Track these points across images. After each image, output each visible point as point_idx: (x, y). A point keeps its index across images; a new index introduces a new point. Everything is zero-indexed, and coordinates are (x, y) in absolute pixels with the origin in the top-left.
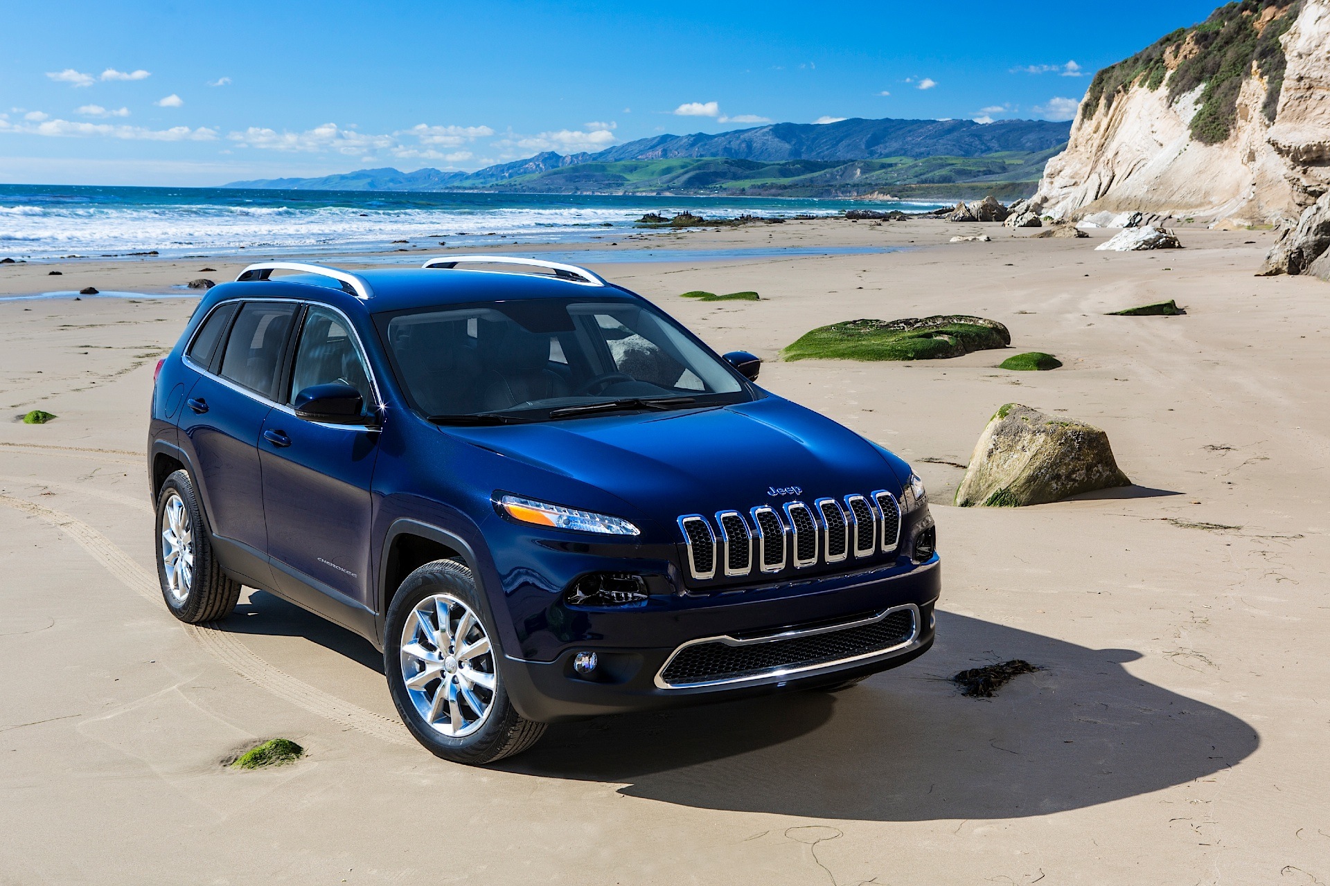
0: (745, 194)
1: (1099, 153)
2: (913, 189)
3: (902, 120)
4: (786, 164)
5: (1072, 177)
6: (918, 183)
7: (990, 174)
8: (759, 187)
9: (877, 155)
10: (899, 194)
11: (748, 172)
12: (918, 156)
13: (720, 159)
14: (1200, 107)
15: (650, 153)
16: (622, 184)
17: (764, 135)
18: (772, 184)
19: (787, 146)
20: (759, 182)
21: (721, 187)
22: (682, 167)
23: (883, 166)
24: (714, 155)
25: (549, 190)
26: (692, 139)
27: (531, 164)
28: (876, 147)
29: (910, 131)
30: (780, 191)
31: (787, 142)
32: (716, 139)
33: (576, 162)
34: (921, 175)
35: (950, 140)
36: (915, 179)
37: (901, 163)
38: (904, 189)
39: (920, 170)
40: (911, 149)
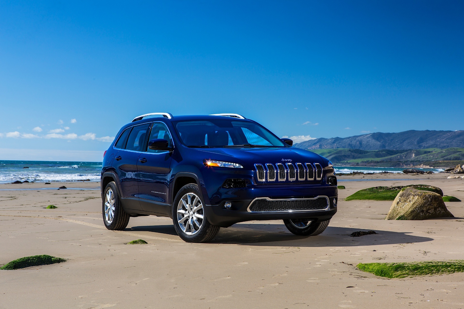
2: (440, 163)
3: (435, 131)
4: (378, 151)
6: (443, 160)
8: (365, 162)
9: (423, 147)
10: (434, 165)
11: (360, 155)
12: (442, 148)
13: (347, 149)
15: (314, 146)
17: (368, 138)
18: (372, 160)
19: (379, 143)
20: (365, 160)
21: (347, 162)
22: (329, 153)
23: (426, 152)
24: (344, 147)
26: (333, 140)
28: (422, 144)
29: (438, 136)
31: (379, 141)
32: (345, 140)
34: (444, 156)
35: (458, 140)
36: (442, 159)
37: (434, 151)
38: (436, 163)
39: (444, 154)
40: (440, 144)
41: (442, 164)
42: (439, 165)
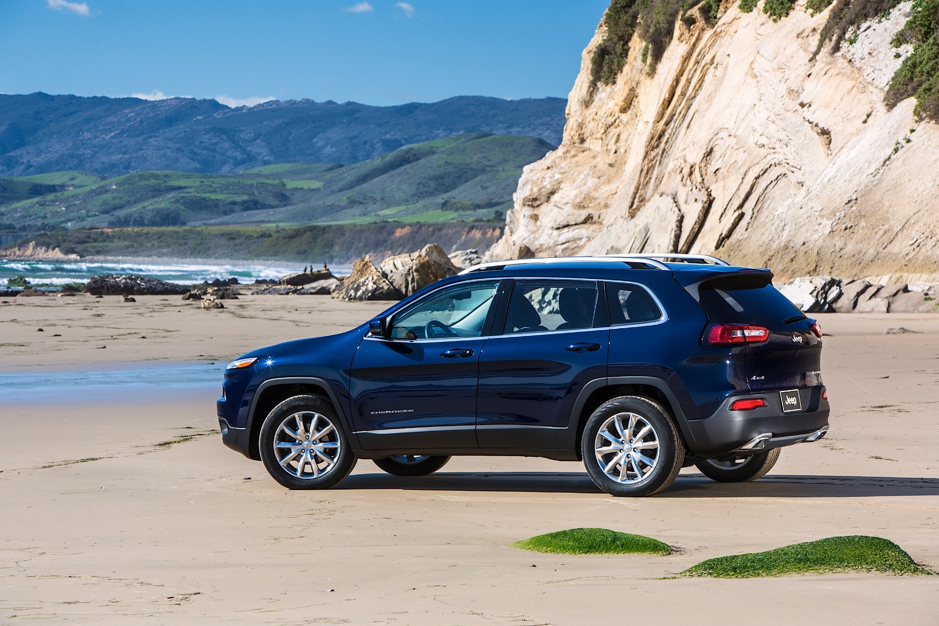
1: (653, 154)
2: (108, 238)
3: (72, 97)
5: (581, 206)
7: (256, 208)
9: (22, 167)
10: (80, 247)
12: (104, 172)
14: (907, 50)
23: (37, 190)
28: (19, 152)
29: (88, 120)
34: (115, 209)
35: (170, 139)
36: (107, 218)
37: (73, 185)
38: (89, 237)
39: (114, 199)
40: (93, 156)
41: (116, 240)
42: (102, 244)
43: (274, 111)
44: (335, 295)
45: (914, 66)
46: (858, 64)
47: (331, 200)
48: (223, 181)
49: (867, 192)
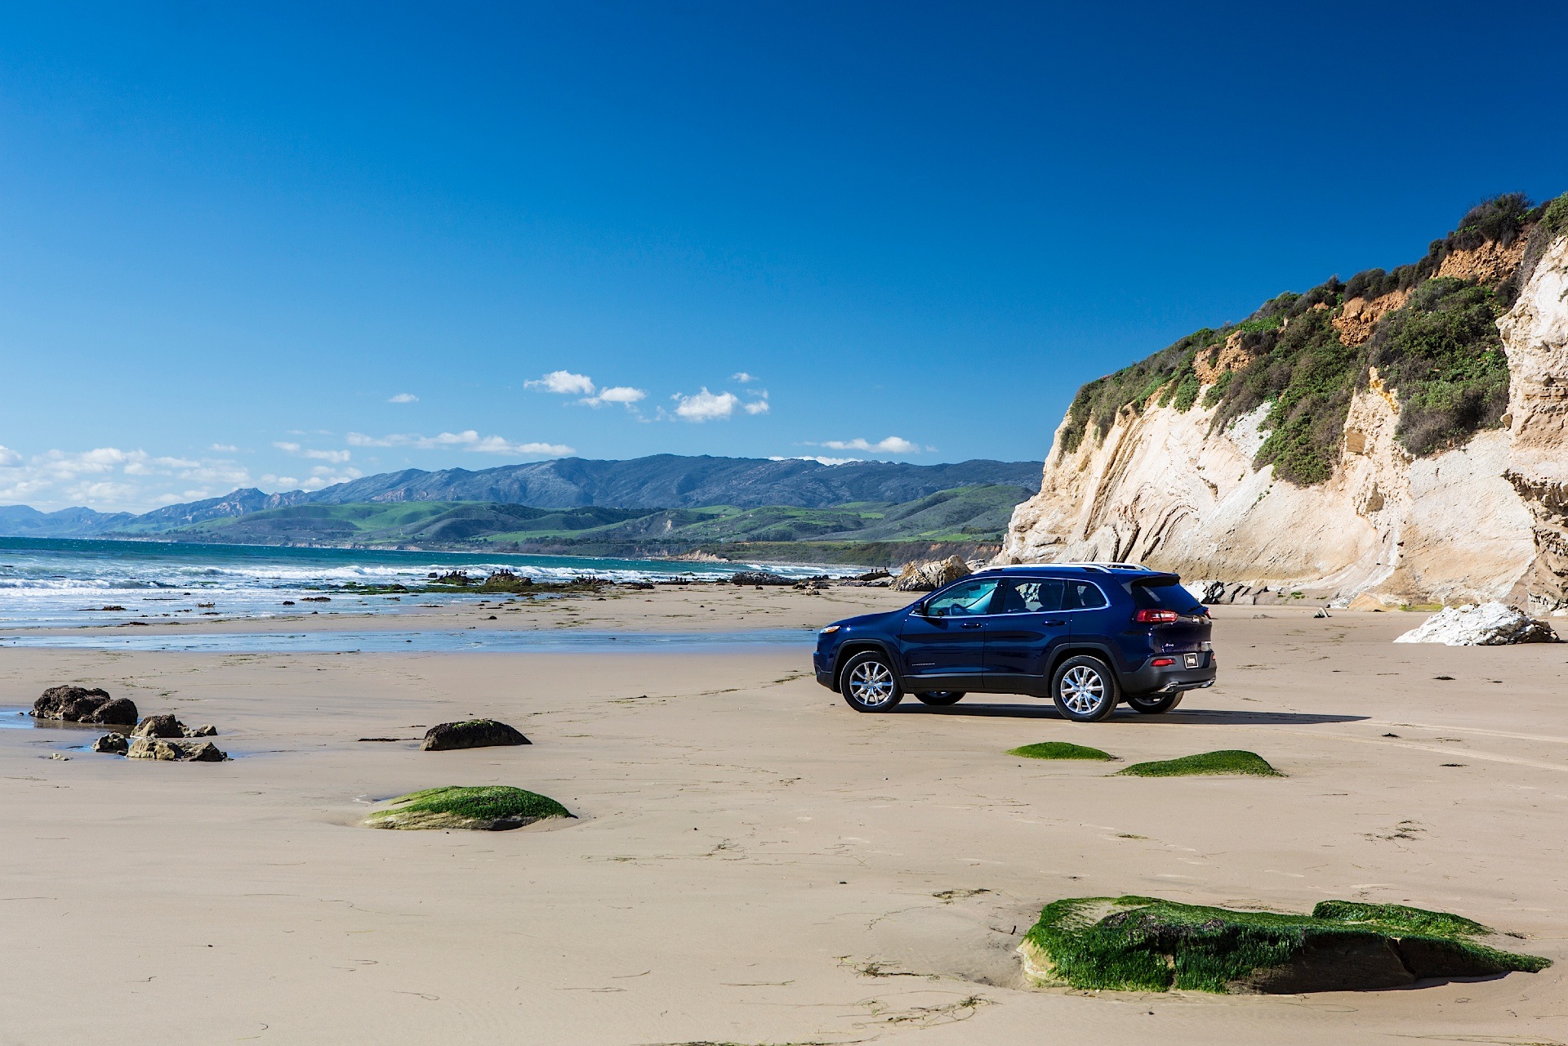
0: (518, 551)
1: (1101, 499)
2: (747, 548)
3: (726, 458)
4: (573, 511)
5: (1052, 532)
7: (841, 531)
8: (537, 541)
9: (694, 503)
10: (728, 554)
11: (522, 521)
12: (745, 506)
13: (485, 502)
14: (1267, 434)
15: (390, 494)
16: (350, 534)
17: (543, 473)
18: (555, 537)
19: (574, 488)
20: (537, 535)
21: (485, 540)
22: (433, 513)
23: (702, 517)
24: (475, 498)
25: (249, 540)
26: (446, 476)
27: (224, 504)
28: (691, 493)
29: (735, 473)
30: (566, 548)
31: (574, 483)
32: (479, 477)
33: (287, 503)
34: (751, 530)
35: (787, 486)
36: (746, 536)
37: (725, 514)
38: (735, 548)
39: (751, 523)
40: (738, 496)
41: (752, 550)
42: (743, 553)
43: (854, 467)
44: (890, 587)
45: (1272, 444)
46: (1235, 442)
47: (889, 526)
48: (820, 513)
49: (1242, 525)
